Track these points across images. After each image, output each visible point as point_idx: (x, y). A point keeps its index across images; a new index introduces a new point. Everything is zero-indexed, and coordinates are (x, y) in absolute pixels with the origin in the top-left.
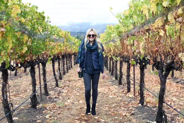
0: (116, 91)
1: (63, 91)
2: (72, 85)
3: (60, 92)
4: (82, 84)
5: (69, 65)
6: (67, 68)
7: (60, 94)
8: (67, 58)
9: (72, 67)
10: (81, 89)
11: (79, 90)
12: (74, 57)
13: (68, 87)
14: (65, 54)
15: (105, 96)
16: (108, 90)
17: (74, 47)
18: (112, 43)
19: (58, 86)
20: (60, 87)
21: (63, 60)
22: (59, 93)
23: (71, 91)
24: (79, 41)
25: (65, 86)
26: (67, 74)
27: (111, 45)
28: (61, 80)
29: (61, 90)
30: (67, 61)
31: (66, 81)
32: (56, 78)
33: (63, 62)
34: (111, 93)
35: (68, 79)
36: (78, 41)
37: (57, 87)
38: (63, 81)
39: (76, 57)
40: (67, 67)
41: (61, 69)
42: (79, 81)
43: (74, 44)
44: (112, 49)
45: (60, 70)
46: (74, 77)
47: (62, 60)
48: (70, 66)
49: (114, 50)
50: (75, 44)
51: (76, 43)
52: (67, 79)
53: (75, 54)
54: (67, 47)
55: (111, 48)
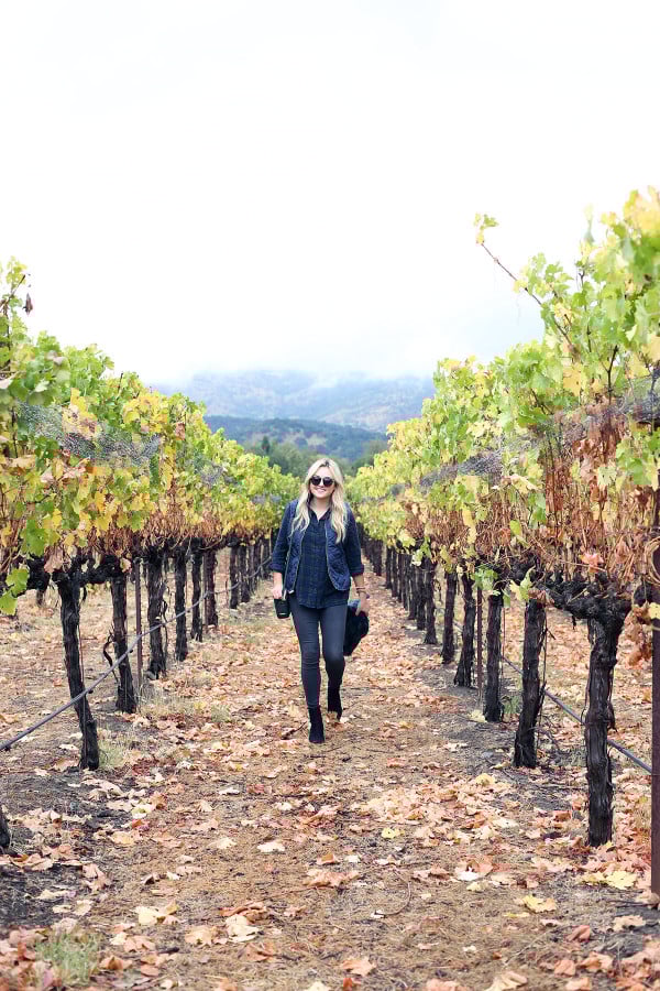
0: (503, 823)
1: (127, 807)
2: (199, 753)
3: (105, 815)
4: (261, 751)
5: (196, 610)
6: (181, 630)
7: (96, 836)
8: (180, 567)
9: (213, 619)
10: (253, 794)
11: (238, 803)
12: (233, 561)
13: (167, 772)
14: (172, 541)
15: (423, 873)
16: (441, 813)
17: (233, 500)
18: (473, 482)
19: (94, 767)
20: (109, 767)
21: (151, 579)
22: (89, 829)
23: (180, 809)
24: (266, 467)
25: (143, 766)
26: (179, 671)
27: (463, 492)
28: (130, 712)
29: (116, 797)
30: (180, 585)
31: (159, 724)
32: (82, 708)
33: (152, 589)
34: (465, 837)
35: (178, 707)
36: (255, 467)
37: (86, 771)
38: (138, 719)
39: (242, 559)
40: (181, 621)
41: (131, 642)
42: (249, 724)
43: (233, 481)
44: (467, 521)
45: (121, 648)
46: (216, 689)
47: (144, 582)
48: (202, 616)
49: (481, 526)
50: (236, 481)
51: (242, 477)
52: (165, 710)
53: (236, 541)
54: (182, 500)
55: (466, 513)
